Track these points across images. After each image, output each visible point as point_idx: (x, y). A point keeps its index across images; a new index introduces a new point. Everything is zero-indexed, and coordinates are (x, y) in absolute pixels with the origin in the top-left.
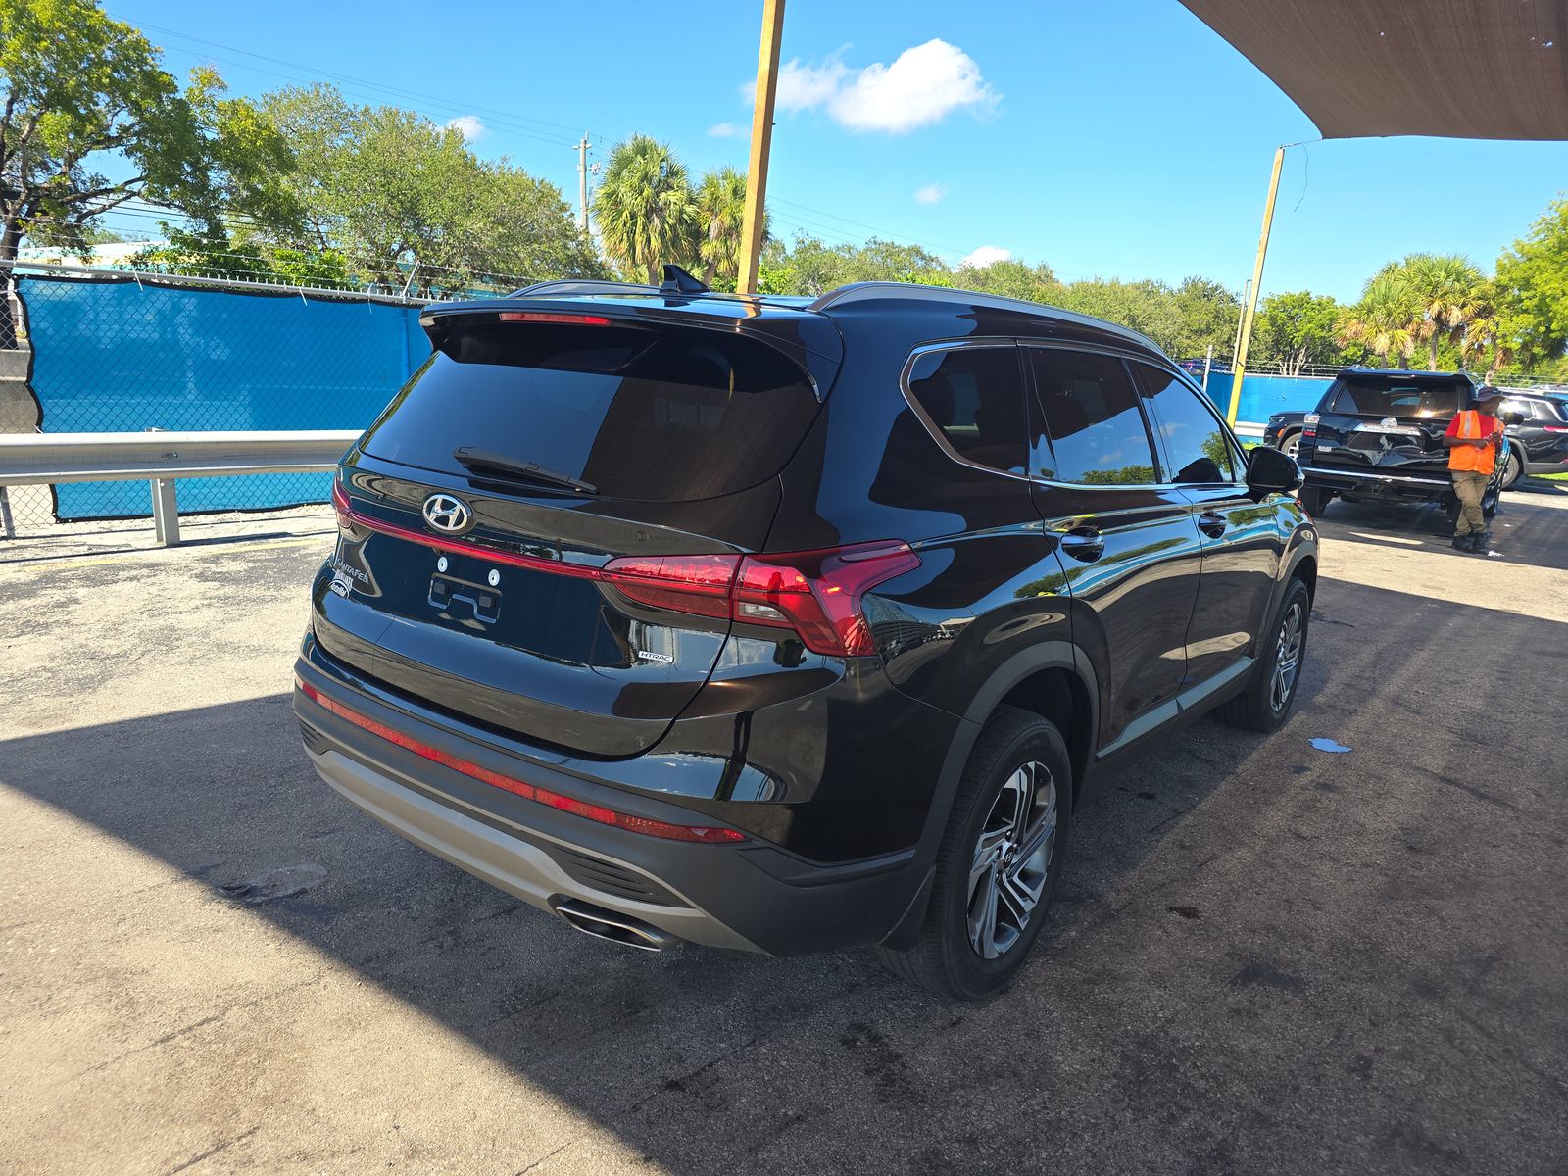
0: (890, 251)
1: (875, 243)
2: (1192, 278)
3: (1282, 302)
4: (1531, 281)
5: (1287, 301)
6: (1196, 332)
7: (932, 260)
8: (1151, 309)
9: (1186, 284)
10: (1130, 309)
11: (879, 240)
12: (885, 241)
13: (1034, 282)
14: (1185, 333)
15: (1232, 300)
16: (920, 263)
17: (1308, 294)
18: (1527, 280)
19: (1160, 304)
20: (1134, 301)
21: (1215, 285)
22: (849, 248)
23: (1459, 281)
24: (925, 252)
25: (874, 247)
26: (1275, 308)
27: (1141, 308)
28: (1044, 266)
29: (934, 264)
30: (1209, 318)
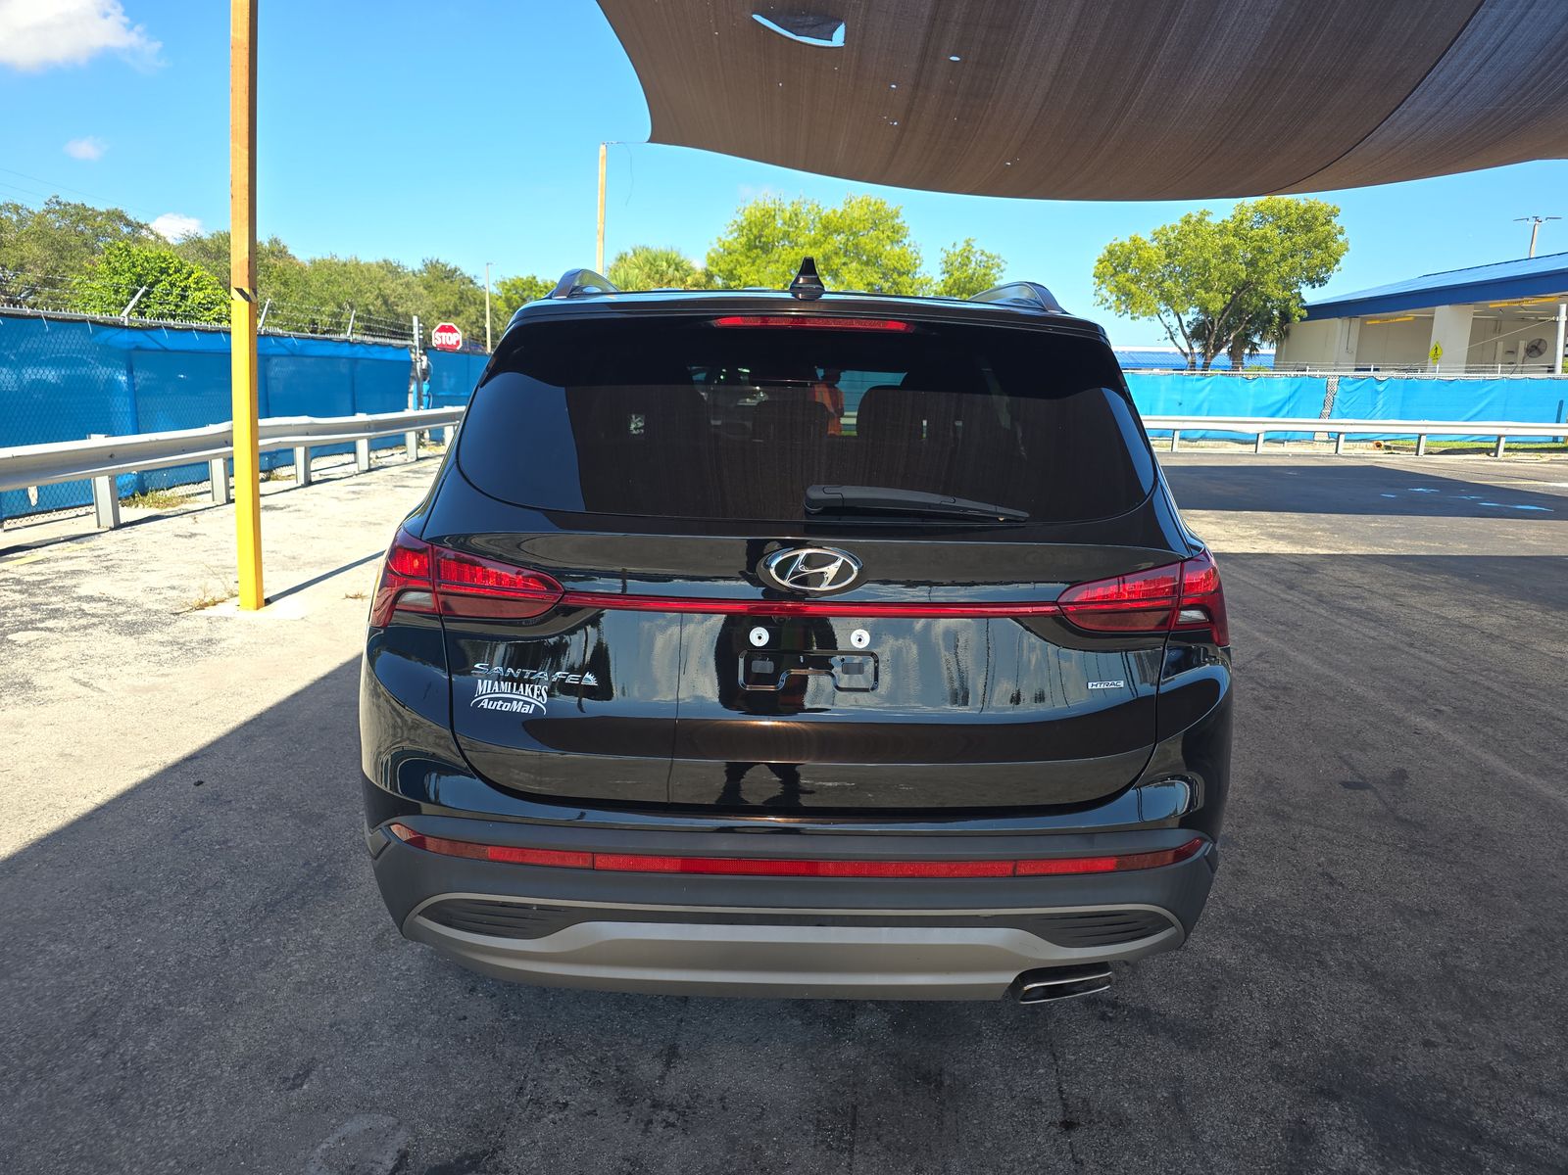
0: (82, 214)
1: (58, 203)
2: (430, 258)
3: (514, 285)
4: (734, 272)
5: (518, 283)
6: (444, 313)
7: (142, 227)
8: (400, 289)
9: (426, 265)
10: (380, 289)
11: (63, 200)
12: (72, 202)
13: (267, 256)
14: (435, 314)
15: (471, 282)
16: (125, 230)
17: (534, 278)
18: (731, 272)
19: (408, 285)
20: (382, 281)
21: (453, 267)
22: (17, 209)
23: (678, 271)
24: (130, 217)
25: (57, 208)
26: (509, 290)
27: (391, 287)
28: (276, 240)
29: (144, 232)
30: (454, 299)
